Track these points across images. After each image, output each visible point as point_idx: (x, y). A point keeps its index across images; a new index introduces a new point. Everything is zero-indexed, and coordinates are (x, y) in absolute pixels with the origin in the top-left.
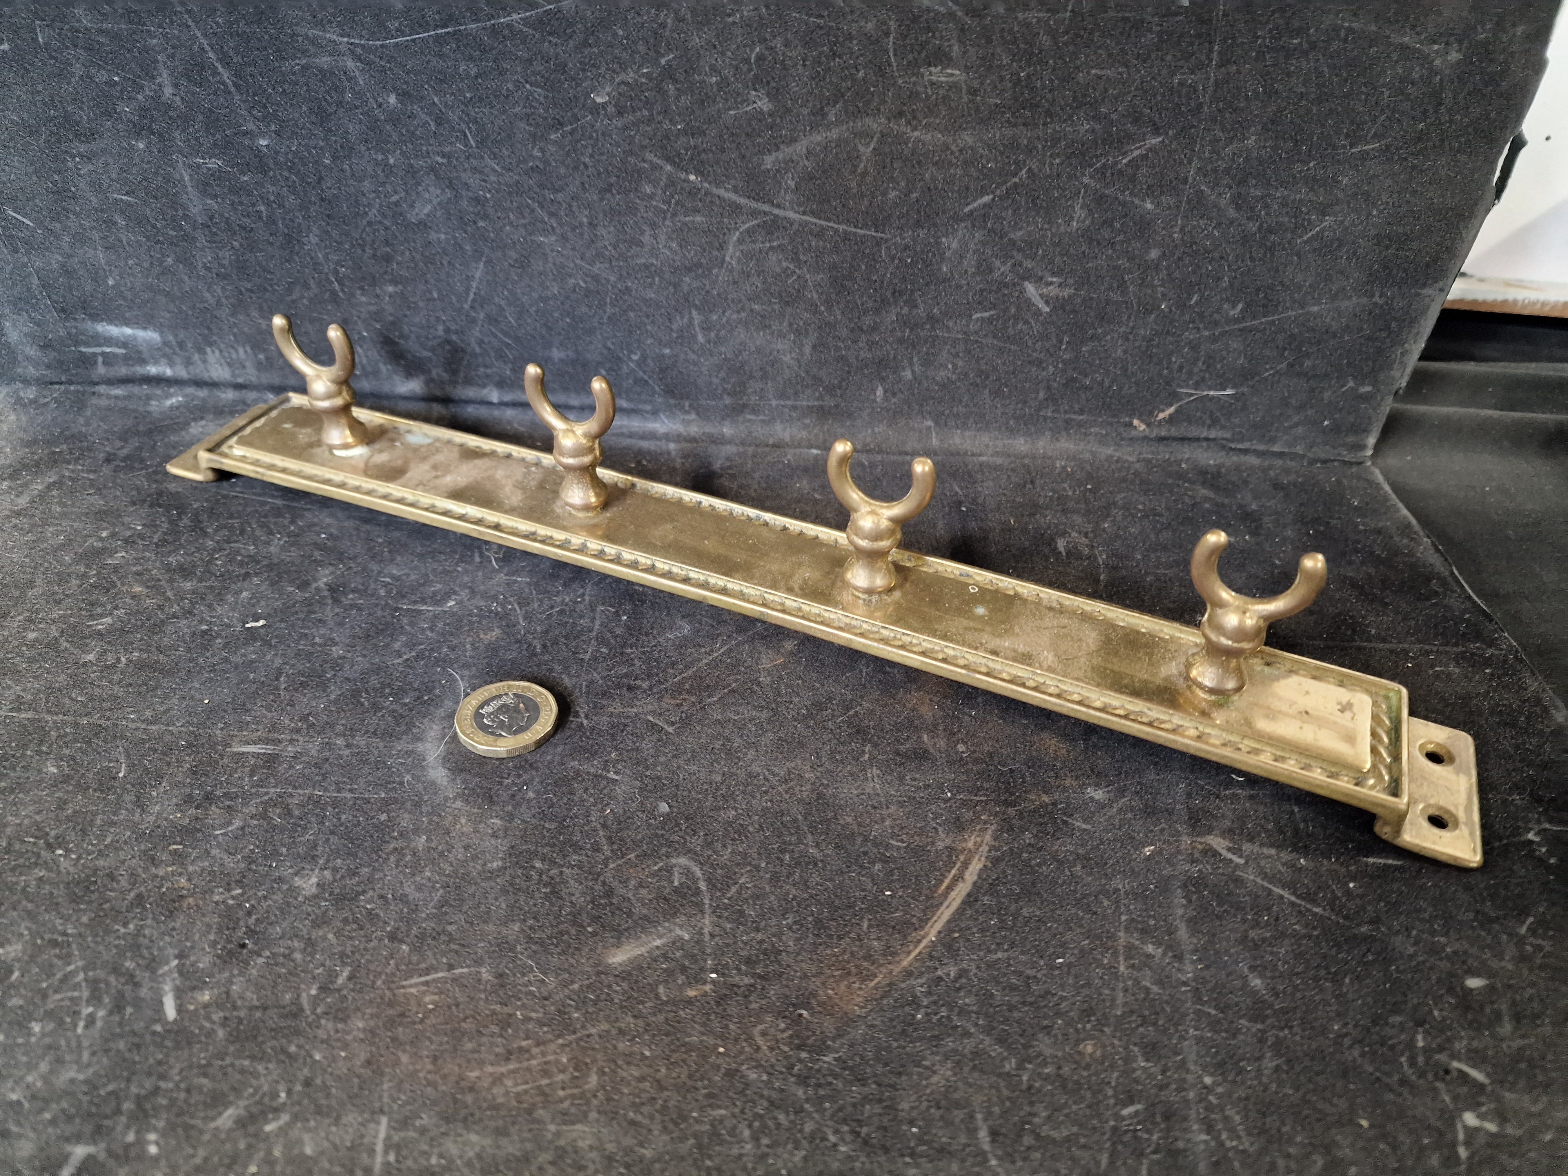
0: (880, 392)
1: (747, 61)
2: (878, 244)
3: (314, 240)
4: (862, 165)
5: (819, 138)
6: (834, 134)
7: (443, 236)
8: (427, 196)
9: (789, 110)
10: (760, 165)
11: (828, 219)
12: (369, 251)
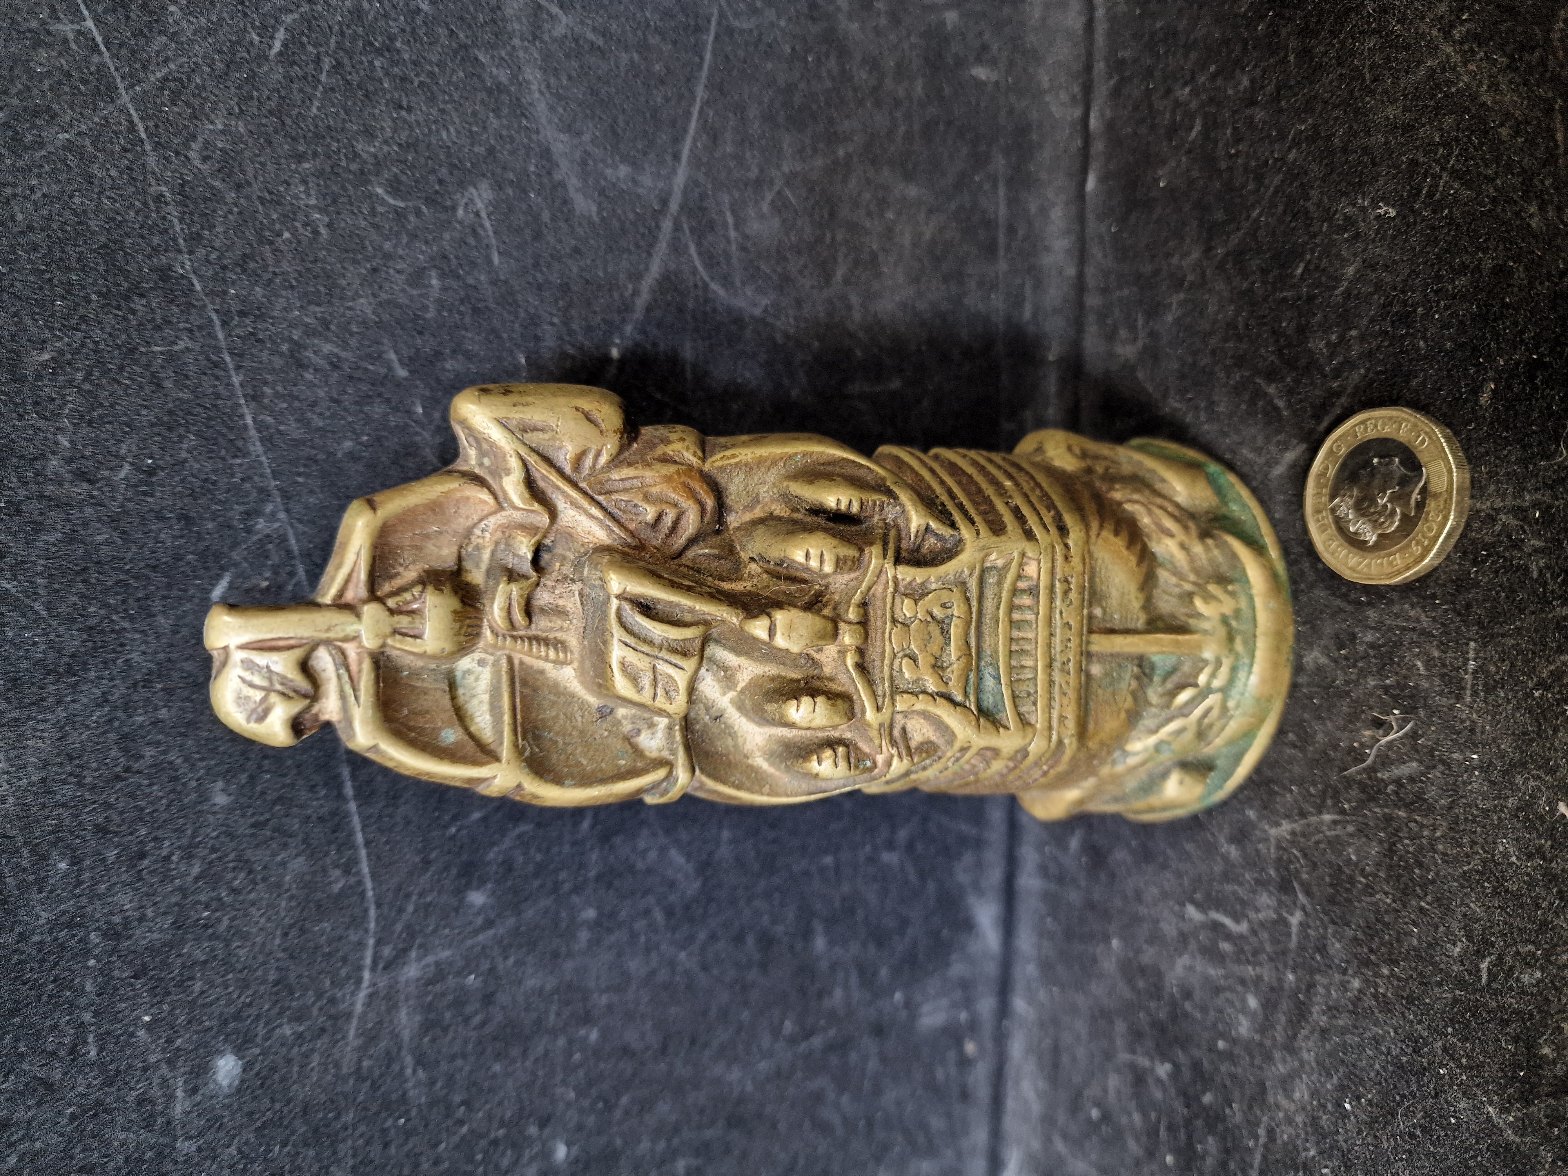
0: (981, 73)
1: (400, 215)
2: (730, 31)
3: (735, 1074)
4: (590, 36)
5: (541, 108)
6: (532, 75)
7: (726, 834)
8: (653, 855)
9: (491, 151)
10: (591, 224)
11: (688, 114)
12: (753, 975)
